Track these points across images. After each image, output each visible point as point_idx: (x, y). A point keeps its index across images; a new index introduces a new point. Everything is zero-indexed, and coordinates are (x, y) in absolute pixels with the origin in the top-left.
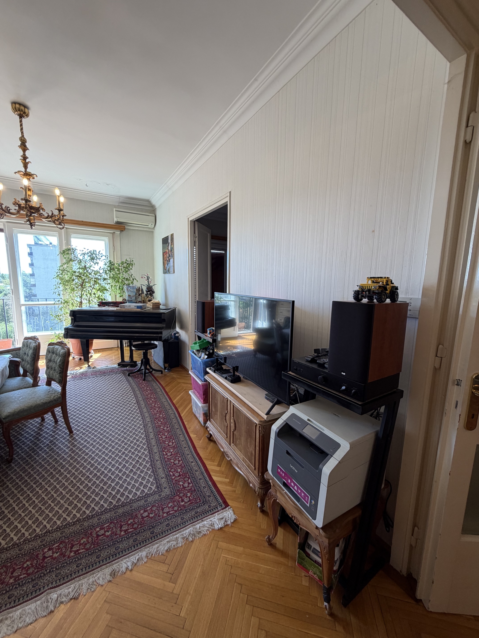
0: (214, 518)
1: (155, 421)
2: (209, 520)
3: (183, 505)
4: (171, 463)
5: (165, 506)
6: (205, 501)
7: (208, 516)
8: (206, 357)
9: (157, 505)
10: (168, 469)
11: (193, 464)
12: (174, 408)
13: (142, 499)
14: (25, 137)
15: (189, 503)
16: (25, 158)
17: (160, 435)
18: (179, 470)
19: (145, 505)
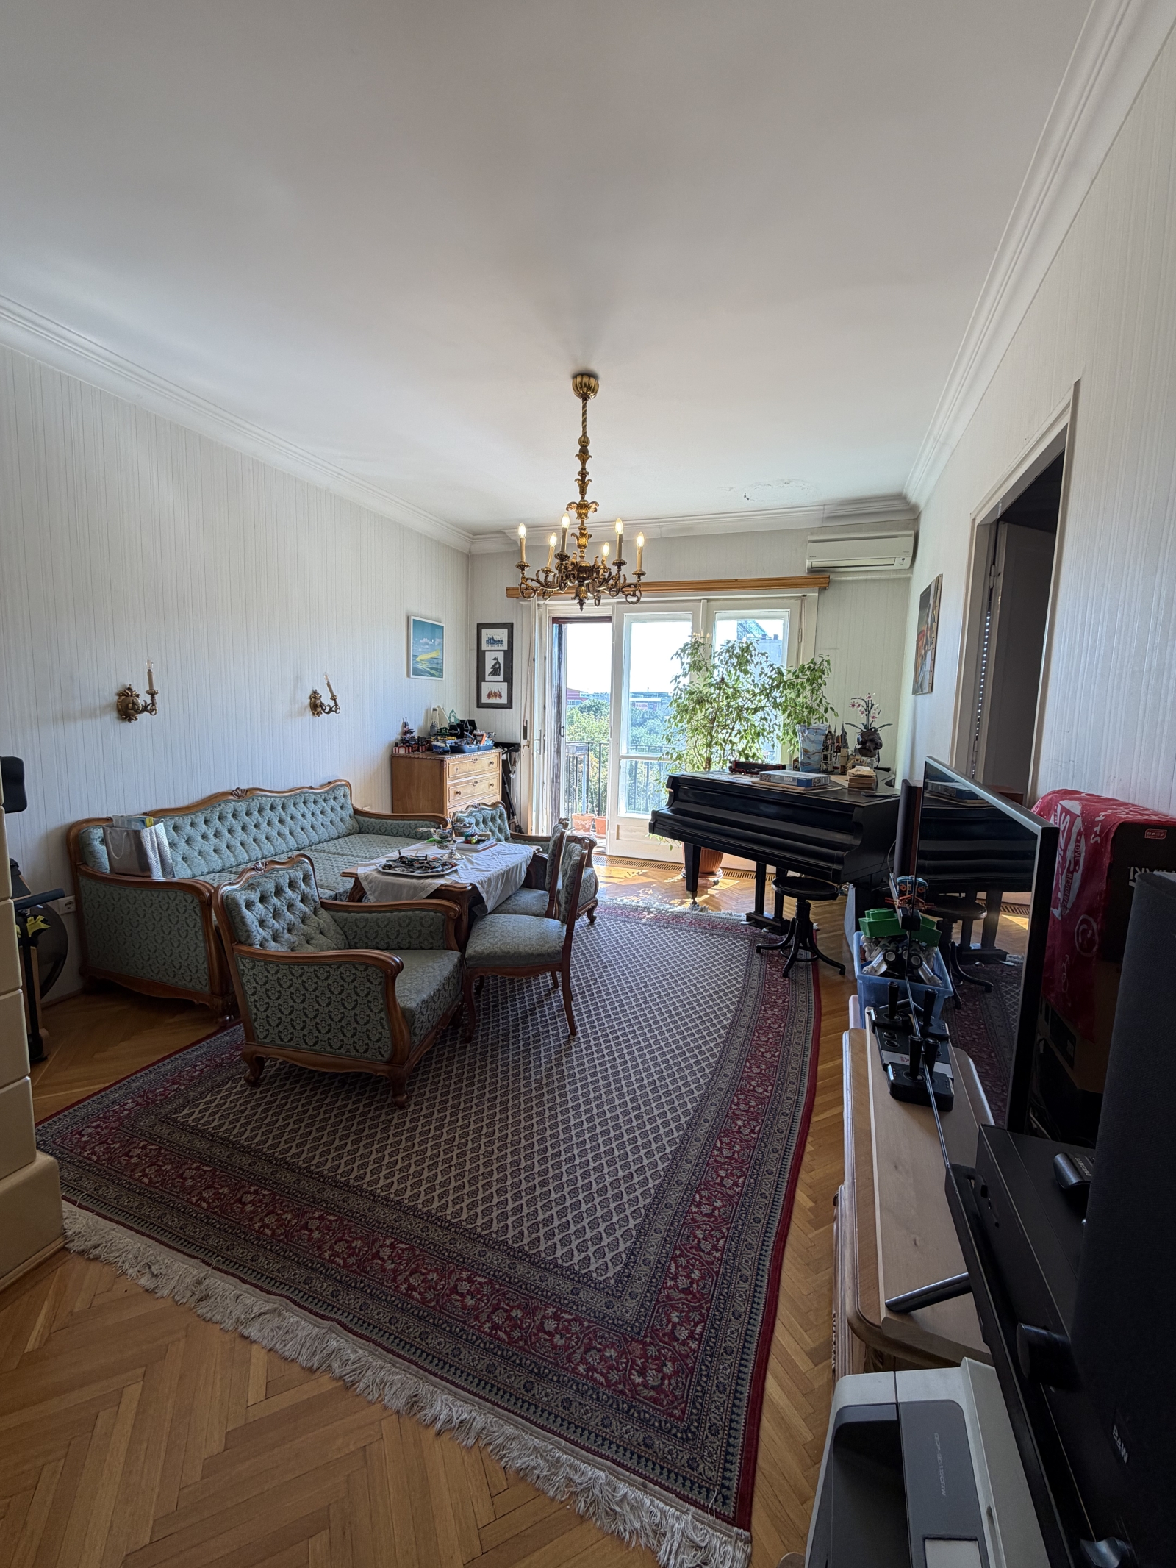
0: (678, 1518)
1: (737, 1096)
2: (661, 1504)
3: (636, 1386)
4: (691, 1238)
5: (599, 1346)
6: (694, 1433)
7: (667, 1489)
8: (884, 968)
9: (586, 1324)
10: (675, 1249)
11: (742, 1285)
12: (806, 1085)
13: (573, 1279)
14: (588, 434)
15: (652, 1393)
16: (583, 474)
17: (722, 1143)
18: (696, 1275)
19: (566, 1302)
